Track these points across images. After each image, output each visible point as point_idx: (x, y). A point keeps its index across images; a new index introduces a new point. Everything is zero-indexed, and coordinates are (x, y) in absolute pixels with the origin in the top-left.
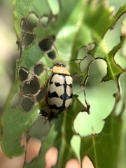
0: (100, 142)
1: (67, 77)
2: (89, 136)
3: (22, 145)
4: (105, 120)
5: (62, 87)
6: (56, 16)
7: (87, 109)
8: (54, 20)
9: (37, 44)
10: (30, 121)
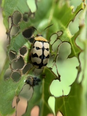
0: (68, 102)
1: (45, 43)
2: (61, 97)
3: (13, 106)
4: (71, 86)
5: (41, 50)
6: (34, 13)
7: (59, 78)
8: (32, 16)
9: (21, 33)
10: (19, 88)
